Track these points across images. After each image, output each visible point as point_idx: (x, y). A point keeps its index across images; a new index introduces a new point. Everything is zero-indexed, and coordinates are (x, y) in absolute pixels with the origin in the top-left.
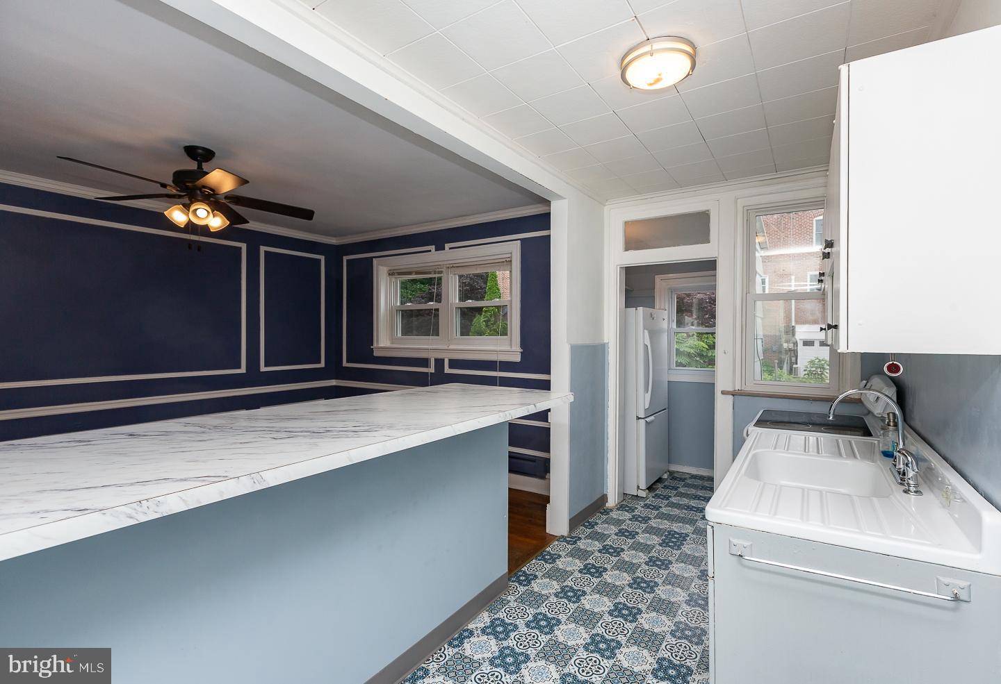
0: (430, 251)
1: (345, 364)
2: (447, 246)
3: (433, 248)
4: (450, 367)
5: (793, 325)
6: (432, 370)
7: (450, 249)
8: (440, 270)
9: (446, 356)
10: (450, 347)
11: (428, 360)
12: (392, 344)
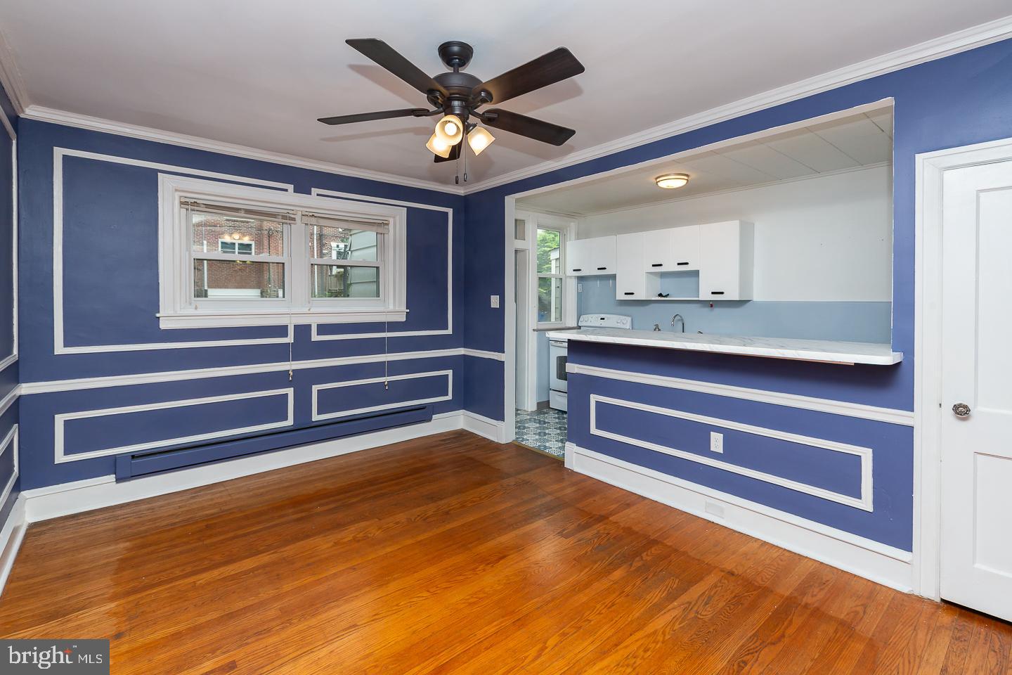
0: (286, 190)
1: (60, 350)
2: (315, 191)
3: (291, 187)
4: (320, 334)
5: (206, 288)
6: (290, 339)
7: (318, 195)
8: (293, 216)
9: (314, 322)
10: (313, 310)
11: (286, 327)
12: (196, 308)
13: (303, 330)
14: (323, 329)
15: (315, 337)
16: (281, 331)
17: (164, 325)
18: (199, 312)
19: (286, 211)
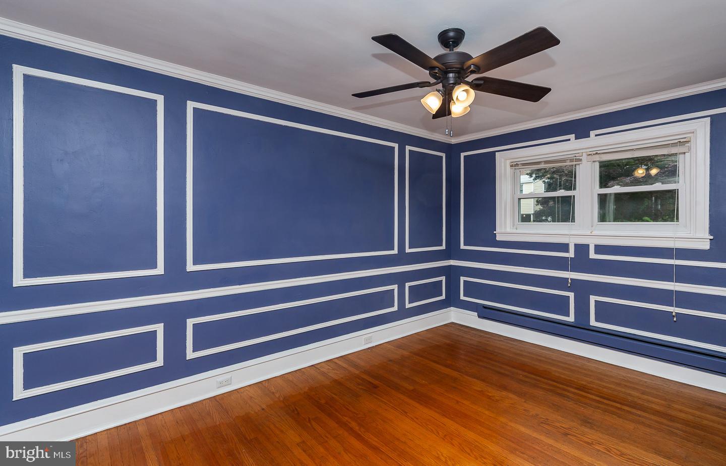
0: (569, 140)
1: (462, 247)
2: (592, 133)
3: (572, 136)
4: (596, 252)
7: (596, 135)
8: (578, 157)
9: (592, 243)
10: (595, 233)
11: (567, 245)
12: (516, 229)
13: (582, 249)
14: (600, 249)
15: (592, 255)
16: (564, 247)
17: (498, 238)
18: (518, 231)
19: (573, 156)
